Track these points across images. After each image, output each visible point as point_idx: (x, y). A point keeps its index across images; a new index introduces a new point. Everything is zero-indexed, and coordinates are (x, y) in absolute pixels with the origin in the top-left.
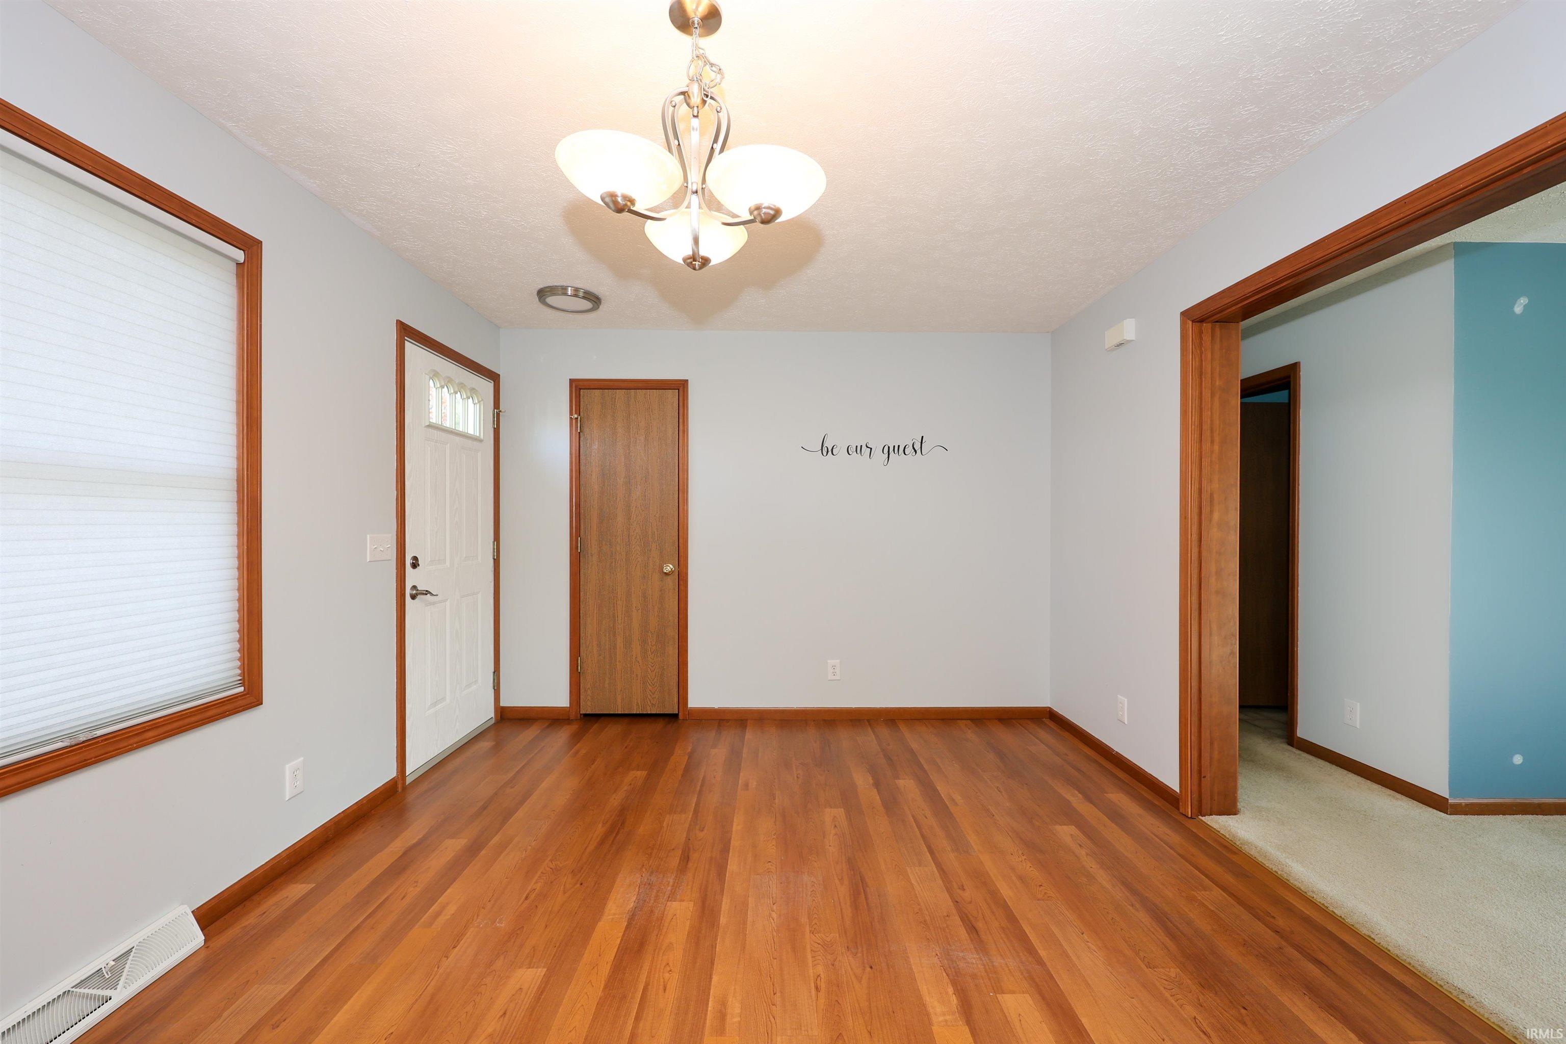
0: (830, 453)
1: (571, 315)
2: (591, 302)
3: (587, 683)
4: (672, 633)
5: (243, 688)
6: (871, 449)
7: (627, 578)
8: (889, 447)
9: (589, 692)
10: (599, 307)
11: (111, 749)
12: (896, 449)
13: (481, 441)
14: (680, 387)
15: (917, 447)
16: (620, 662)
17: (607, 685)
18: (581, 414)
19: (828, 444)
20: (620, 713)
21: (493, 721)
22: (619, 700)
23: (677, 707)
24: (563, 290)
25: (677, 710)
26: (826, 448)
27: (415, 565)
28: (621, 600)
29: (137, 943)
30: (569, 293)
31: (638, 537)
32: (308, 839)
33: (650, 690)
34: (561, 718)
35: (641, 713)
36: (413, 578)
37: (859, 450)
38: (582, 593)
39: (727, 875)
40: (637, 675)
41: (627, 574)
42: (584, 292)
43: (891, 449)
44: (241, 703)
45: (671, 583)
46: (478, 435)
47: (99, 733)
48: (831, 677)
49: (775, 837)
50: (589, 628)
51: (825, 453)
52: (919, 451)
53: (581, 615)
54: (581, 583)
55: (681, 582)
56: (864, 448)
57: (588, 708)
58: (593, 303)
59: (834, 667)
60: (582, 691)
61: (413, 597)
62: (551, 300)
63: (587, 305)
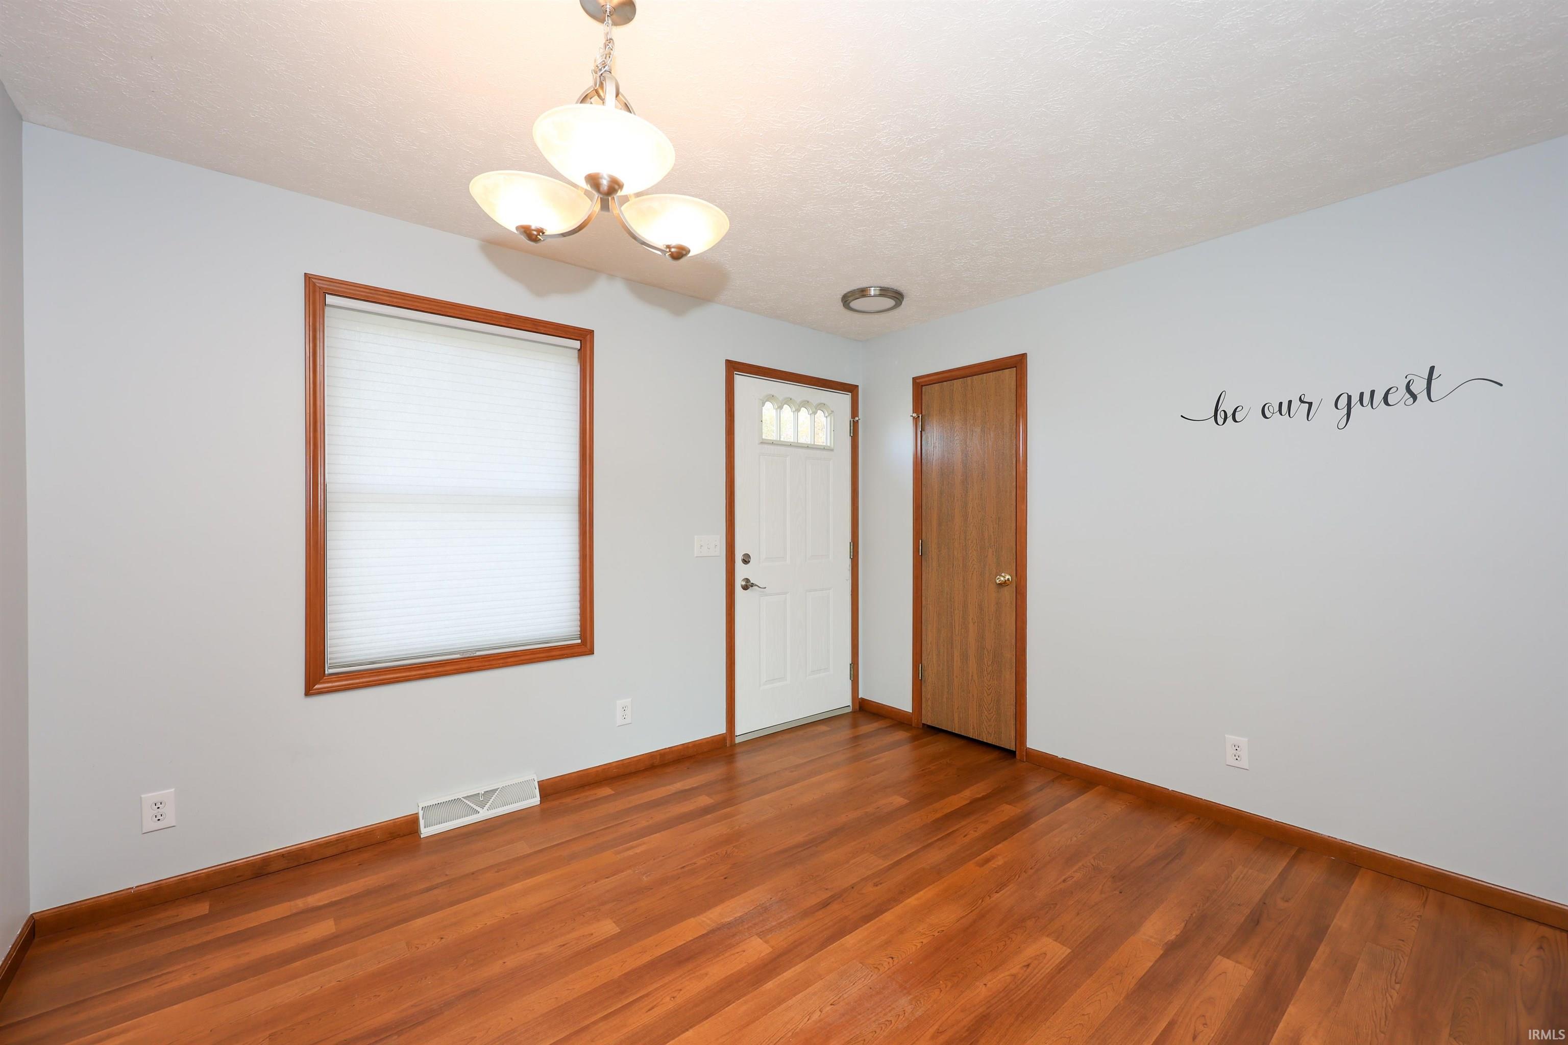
0: (1230, 419)
1: (876, 316)
2: (892, 299)
3: (927, 690)
4: (1009, 655)
5: (580, 640)
6: (1310, 404)
7: (964, 586)
8: (1349, 397)
9: (929, 703)
10: (901, 303)
11: (486, 664)
12: (1368, 398)
13: (832, 450)
14: (1018, 364)
15: (1419, 387)
16: (957, 677)
17: (945, 700)
18: (923, 411)
19: (1227, 406)
20: (957, 732)
21: (850, 710)
22: (956, 719)
23: (1014, 743)
24: (863, 293)
25: (1014, 747)
26: (1223, 412)
27: (746, 560)
28: (958, 610)
29: (501, 786)
30: (872, 293)
31: (975, 541)
32: (635, 759)
33: (986, 716)
34: (906, 722)
35: (977, 739)
36: (742, 572)
37: (1287, 408)
38: (923, 598)
39: (834, 944)
40: (973, 696)
41: (963, 581)
42: (881, 290)
43: (1355, 399)
44: (576, 650)
45: (1008, 594)
46: (829, 445)
47: (478, 654)
48: (1231, 760)
49: (936, 934)
50: (930, 637)
51: (1220, 421)
52: (1422, 397)
53: (923, 622)
54: (923, 588)
55: (1019, 597)
56: (1296, 404)
57: (928, 720)
58: (895, 299)
59: (1237, 747)
60: (924, 700)
61: (745, 588)
62: (855, 304)
63: (890, 303)
